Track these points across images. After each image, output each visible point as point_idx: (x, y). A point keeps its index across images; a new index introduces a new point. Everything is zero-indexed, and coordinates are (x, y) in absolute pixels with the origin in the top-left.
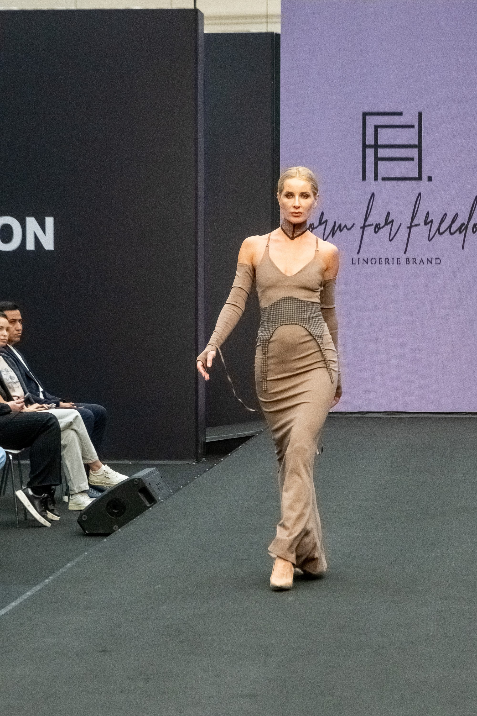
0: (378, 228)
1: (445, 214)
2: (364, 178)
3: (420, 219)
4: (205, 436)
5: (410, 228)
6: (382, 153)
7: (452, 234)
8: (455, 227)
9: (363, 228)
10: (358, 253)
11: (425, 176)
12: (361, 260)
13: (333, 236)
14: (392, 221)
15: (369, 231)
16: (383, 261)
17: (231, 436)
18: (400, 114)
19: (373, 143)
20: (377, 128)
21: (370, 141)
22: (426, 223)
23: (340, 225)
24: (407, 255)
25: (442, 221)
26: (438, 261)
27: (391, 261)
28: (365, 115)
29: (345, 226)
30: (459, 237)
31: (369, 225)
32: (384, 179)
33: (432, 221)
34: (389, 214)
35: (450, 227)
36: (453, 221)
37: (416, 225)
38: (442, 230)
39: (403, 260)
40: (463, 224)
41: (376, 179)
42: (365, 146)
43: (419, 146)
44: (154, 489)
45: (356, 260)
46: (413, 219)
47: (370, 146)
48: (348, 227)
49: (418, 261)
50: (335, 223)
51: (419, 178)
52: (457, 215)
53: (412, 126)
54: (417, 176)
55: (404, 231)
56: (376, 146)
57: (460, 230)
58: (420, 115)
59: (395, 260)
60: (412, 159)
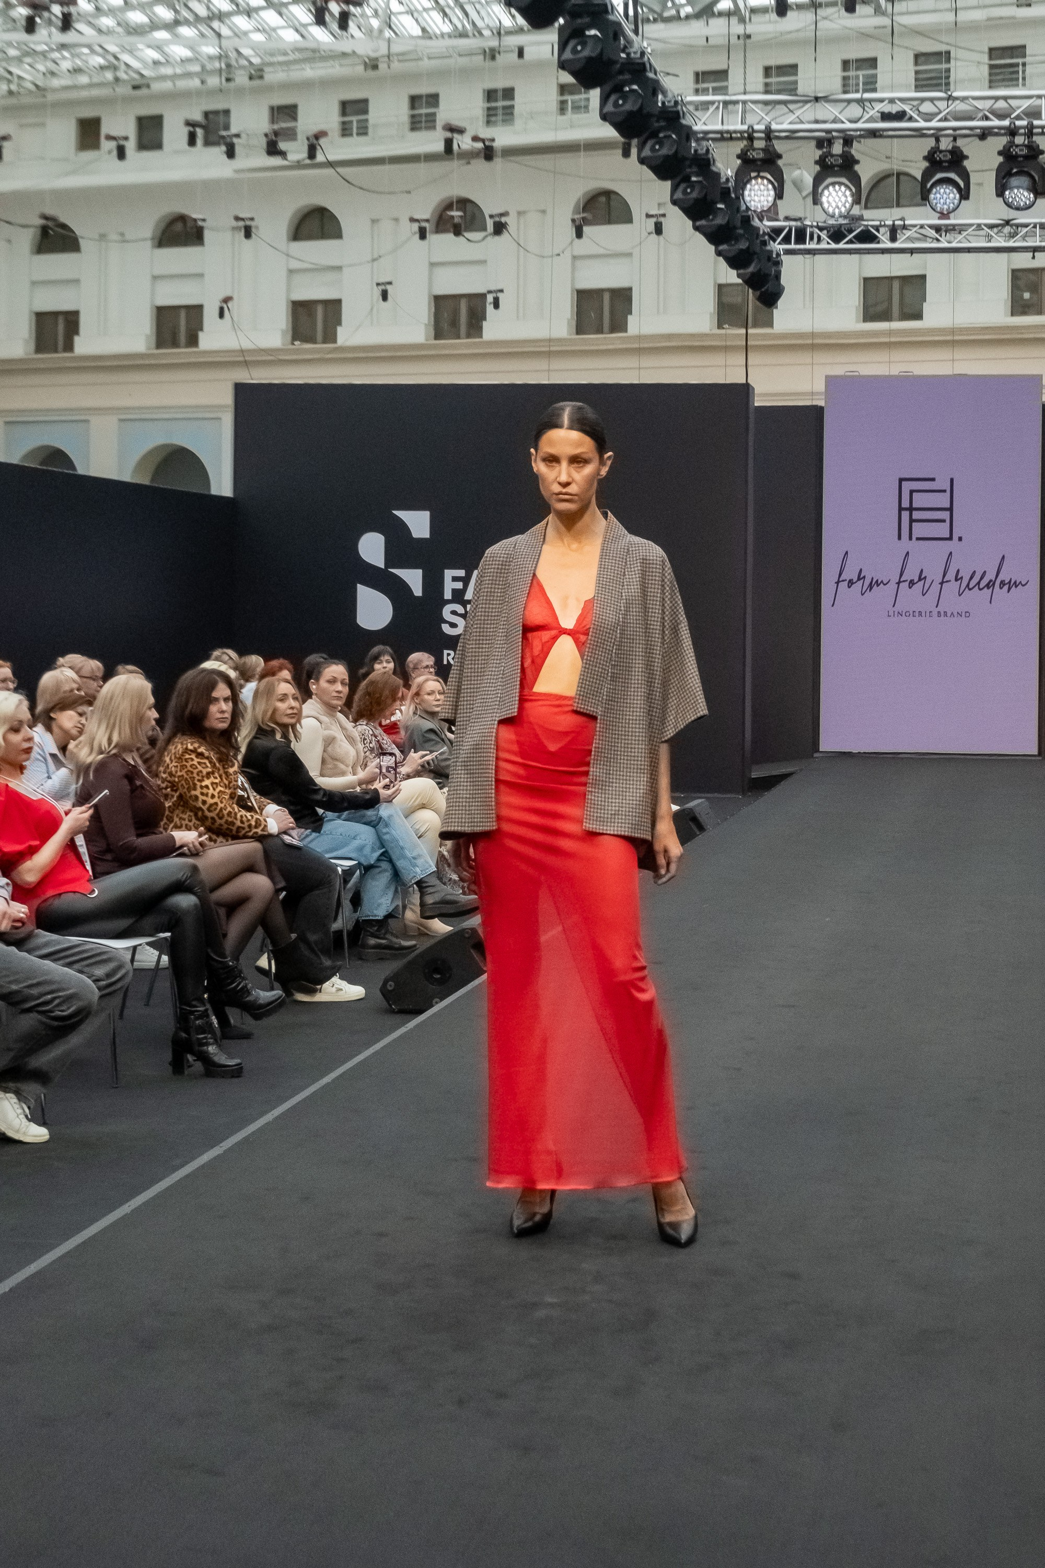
0: (912, 583)
1: (975, 572)
2: (900, 538)
3: (951, 575)
4: (750, 772)
5: (942, 583)
6: (916, 515)
7: (980, 589)
8: (982, 584)
9: (898, 583)
10: (894, 606)
11: (955, 537)
12: (896, 613)
13: (870, 591)
14: (925, 578)
15: (904, 586)
16: (917, 614)
17: (775, 773)
18: (933, 480)
19: (908, 506)
20: (912, 492)
21: (906, 504)
22: (956, 580)
23: (877, 581)
24: (939, 609)
25: (971, 578)
26: (968, 614)
27: (923, 614)
28: (901, 480)
29: (882, 582)
30: (987, 592)
31: (904, 581)
32: (918, 539)
33: (962, 578)
34: (922, 571)
35: (979, 583)
36: (982, 578)
37: (947, 582)
38: (971, 586)
39: (935, 614)
40: (991, 581)
41: (910, 538)
42: (901, 509)
43: (951, 509)
44: (703, 819)
45: (891, 613)
46: (944, 576)
47: (906, 509)
48: (885, 582)
49: (949, 614)
50: (872, 579)
51: (950, 538)
52: (985, 572)
53: (945, 491)
54: (948, 536)
55: (936, 587)
56: (911, 509)
57: (988, 586)
58: (952, 480)
59: (928, 614)
60: (944, 521)
